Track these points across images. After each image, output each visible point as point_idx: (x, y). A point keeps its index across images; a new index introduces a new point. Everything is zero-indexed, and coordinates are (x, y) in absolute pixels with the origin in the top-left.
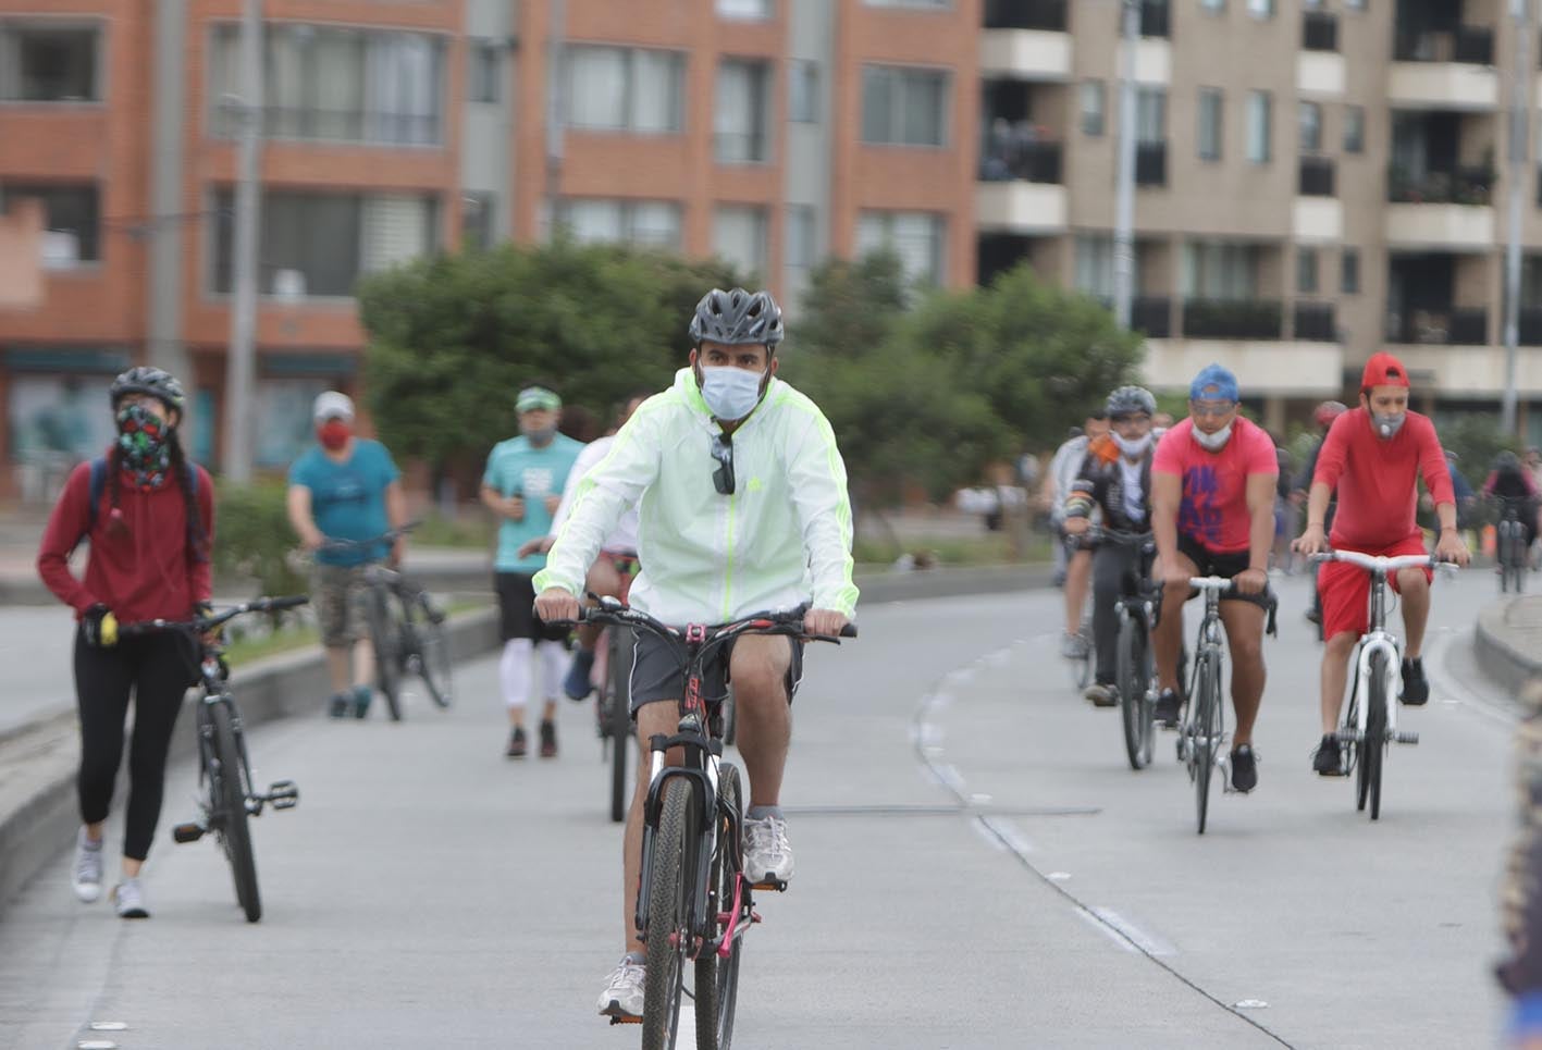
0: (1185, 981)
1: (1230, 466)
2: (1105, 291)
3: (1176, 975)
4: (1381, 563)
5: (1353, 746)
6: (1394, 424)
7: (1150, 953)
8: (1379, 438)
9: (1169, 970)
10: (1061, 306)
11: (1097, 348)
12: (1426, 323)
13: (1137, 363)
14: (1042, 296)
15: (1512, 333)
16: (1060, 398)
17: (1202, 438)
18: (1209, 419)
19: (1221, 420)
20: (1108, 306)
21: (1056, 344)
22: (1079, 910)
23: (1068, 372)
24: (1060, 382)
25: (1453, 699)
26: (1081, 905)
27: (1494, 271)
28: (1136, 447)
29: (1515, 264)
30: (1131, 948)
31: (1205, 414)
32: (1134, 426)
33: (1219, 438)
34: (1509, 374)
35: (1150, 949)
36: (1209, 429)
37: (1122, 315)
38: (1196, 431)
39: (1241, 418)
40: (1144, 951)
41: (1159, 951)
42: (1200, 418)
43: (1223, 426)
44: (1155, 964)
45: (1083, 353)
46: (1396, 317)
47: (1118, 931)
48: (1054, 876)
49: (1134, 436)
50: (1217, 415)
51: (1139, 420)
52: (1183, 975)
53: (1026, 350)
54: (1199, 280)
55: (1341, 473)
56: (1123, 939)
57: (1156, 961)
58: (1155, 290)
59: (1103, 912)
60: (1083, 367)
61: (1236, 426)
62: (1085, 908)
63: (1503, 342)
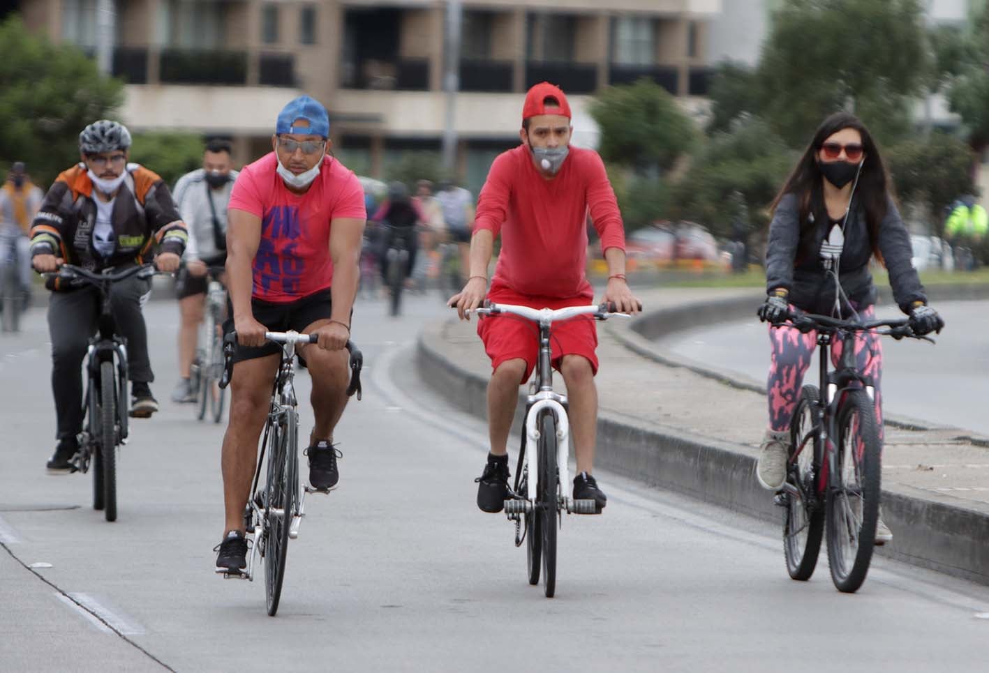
0: (154, 658)
1: (316, 208)
2: (89, 41)
3: (145, 652)
4: (546, 315)
5: (522, 516)
6: (554, 158)
7: (122, 633)
8: (541, 174)
9: (139, 648)
10: (49, 55)
11: (81, 93)
12: (376, 70)
13: (118, 106)
14: (32, 45)
15: (452, 80)
16: (47, 137)
17: (289, 177)
18: (298, 157)
19: (310, 158)
20: (91, 55)
21: (44, 88)
22: (59, 595)
23: (55, 114)
24: (48, 123)
25: (395, 406)
26: (60, 591)
27: (435, 24)
28: (112, 185)
29: (455, 19)
30: (104, 628)
31: (293, 152)
32: (110, 166)
33: (306, 178)
34: (450, 116)
35: (123, 630)
36: (297, 168)
37: (104, 63)
38: (281, 169)
39: (330, 158)
40: (117, 632)
41: (130, 631)
42: (287, 156)
43: (313, 166)
44: (126, 643)
45: (68, 97)
46: (349, 66)
47: (93, 614)
48: (37, 565)
49: (111, 175)
50: (307, 152)
51: (115, 158)
52: (152, 653)
53: (18, 93)
54: (173, 31)
55: (505, 220)
56: (99, 621)
57: (128, 640)
58: (134, 41)
59: (81, 597)
60: (69, 110)
61: (325, 165)
62: (64, 594)
63: (443, 88)
